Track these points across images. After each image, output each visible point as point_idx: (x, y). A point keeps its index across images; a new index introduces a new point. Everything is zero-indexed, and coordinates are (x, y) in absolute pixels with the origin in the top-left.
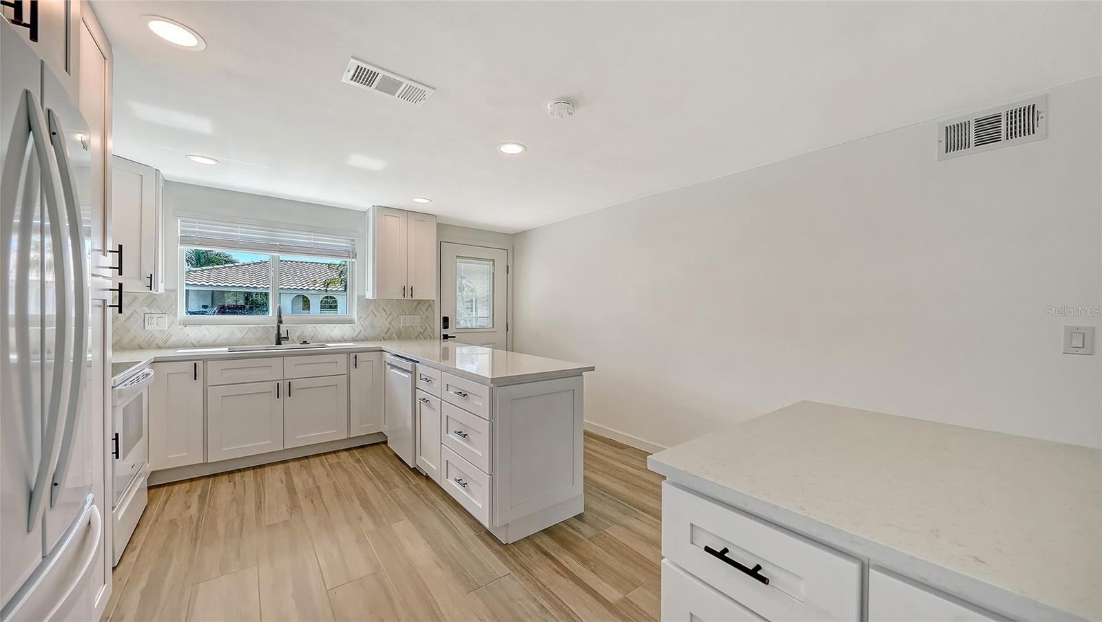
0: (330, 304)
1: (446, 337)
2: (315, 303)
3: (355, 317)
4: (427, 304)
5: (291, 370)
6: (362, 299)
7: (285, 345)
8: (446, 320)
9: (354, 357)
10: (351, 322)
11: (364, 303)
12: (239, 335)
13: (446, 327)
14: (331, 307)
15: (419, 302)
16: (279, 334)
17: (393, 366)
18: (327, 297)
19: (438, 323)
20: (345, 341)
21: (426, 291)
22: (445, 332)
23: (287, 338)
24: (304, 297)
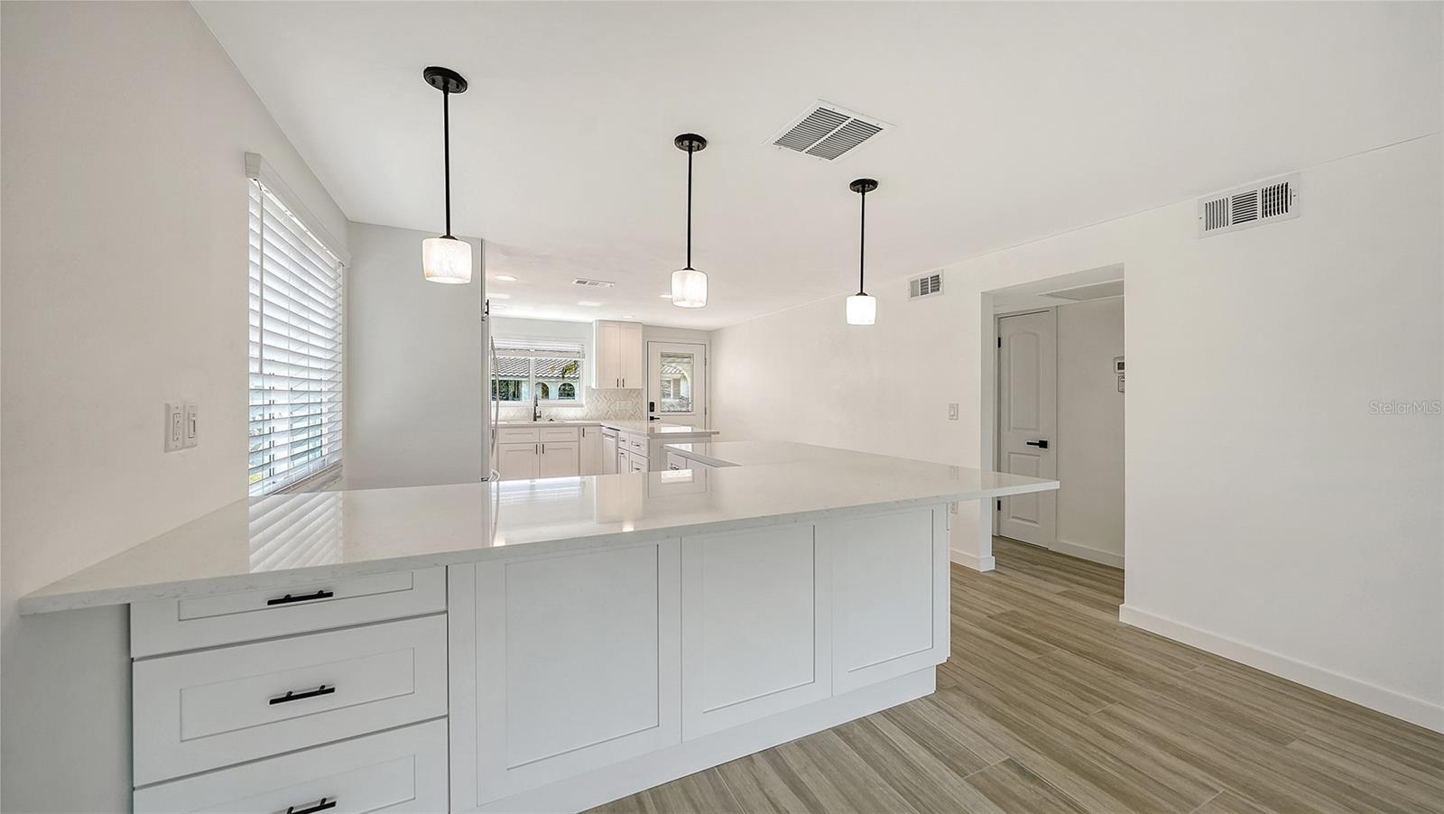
0: (567, 392)
1: (652, 418)
2: (554, 390)
3: (584, 402)
4: (637, 392)
5: (546, 436)
6: (588, 388)
7: (539, 422)
8: (652, 405)
9: (582, 430)
10: (582, 406)
11: (590, 391)
12: (512, 414)
13: (652, 410)
14: (568, 395)
15: (631, 390)
16: (535, 414)
17: (607, 435)
18: (564, 385)
19: (646, 407)
20: (577, 420)
21: (635, 381)
22: (651, 414)
23: (540, 417)
24: (544, 385)
